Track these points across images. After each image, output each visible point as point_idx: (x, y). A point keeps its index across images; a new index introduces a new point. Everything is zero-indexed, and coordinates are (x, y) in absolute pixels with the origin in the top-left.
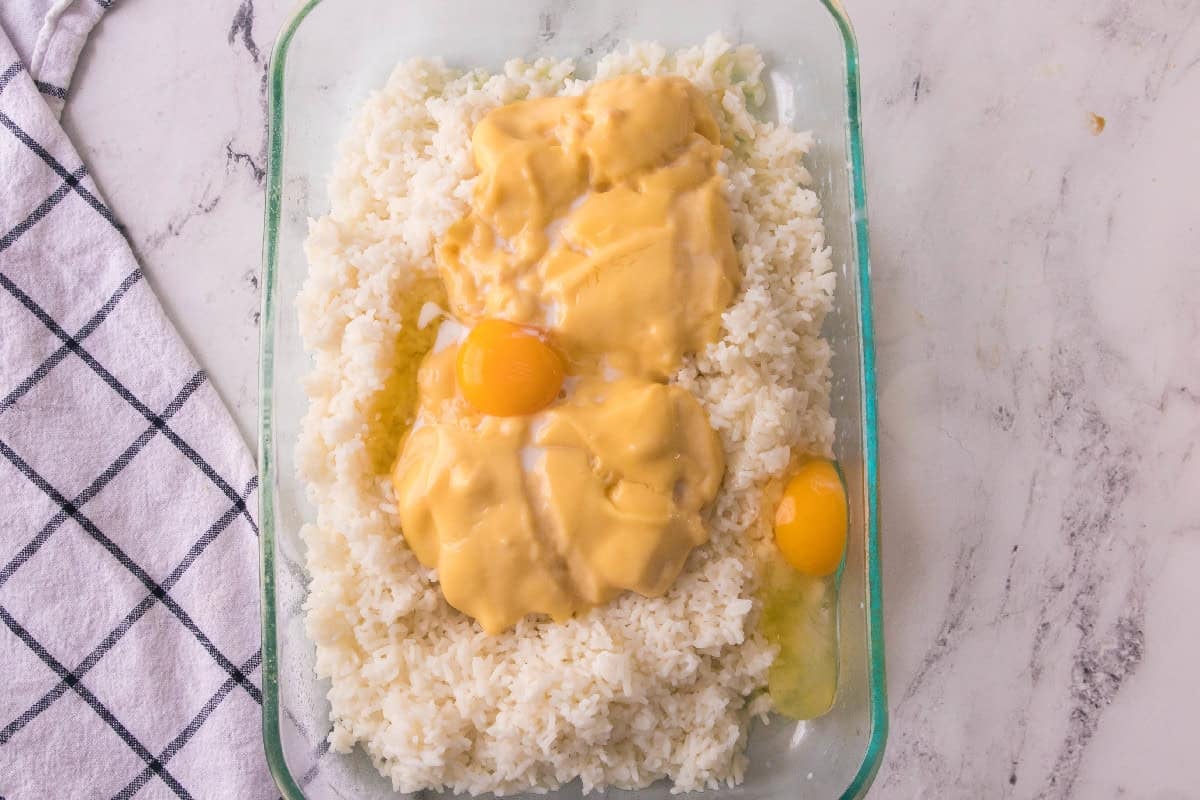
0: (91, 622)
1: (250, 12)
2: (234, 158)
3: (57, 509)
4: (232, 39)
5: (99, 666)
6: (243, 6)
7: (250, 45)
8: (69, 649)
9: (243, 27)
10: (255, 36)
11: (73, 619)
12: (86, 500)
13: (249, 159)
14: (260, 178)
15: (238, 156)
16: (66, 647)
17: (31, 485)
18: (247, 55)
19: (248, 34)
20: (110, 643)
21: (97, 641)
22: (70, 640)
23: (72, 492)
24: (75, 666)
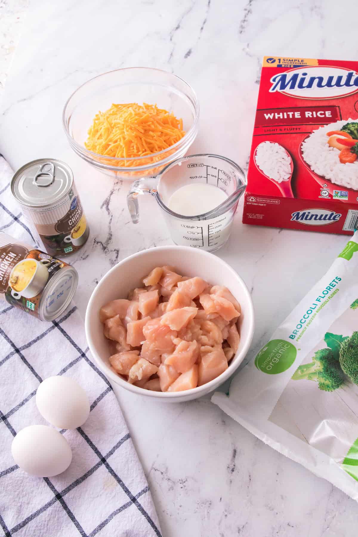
0: (17, 395)
1: (109, 200)
2: (96, 243)
3: (13, 350)
4: (102, 208)
5: (16, 413)
6: (107, 199)
7: (108, 209)
8: (6, 405)
9: (106, 204)
10: (110, 207)
11: (10, 393)
12: (24, 349)
13: (101, 243)
14: (105, 249)
15: (98, 243)
16: (4, 404)
17: (5, 341)
18: (107, 212)
19: (107, 206)
20: (22, 404)
21: (18, 403)
22: (7, 402)
23: (19, 346)
24: (6, 413)
